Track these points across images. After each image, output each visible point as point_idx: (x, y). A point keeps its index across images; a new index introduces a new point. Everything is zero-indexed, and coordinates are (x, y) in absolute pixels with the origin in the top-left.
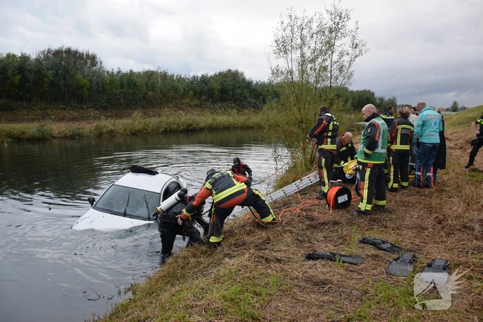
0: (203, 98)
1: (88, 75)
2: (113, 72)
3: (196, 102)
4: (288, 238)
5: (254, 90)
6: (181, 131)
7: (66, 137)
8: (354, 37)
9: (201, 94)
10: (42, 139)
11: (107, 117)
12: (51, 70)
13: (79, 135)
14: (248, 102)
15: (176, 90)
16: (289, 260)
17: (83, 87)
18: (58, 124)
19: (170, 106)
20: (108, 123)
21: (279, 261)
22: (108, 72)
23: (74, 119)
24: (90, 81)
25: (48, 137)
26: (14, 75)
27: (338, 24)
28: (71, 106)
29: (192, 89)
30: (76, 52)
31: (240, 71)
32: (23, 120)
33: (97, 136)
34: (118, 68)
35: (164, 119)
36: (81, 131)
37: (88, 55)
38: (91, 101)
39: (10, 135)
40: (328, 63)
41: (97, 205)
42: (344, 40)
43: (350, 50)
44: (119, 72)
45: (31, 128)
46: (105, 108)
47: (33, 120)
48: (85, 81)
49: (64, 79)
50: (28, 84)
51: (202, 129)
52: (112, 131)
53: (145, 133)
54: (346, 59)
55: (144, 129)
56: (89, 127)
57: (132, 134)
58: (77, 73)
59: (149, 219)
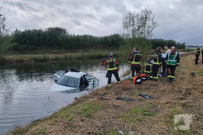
0: (105, 45)
1: (62, 37)
2: (72, 36)
3: (102, 46)
4: (113, 93)
6: (96, 58)
7: (53, 60)
8: (153, 20)
9: (104, 43)
10: (45, 60)
11: (69, 52)
12: (49, 35)
13: (58, 59)
15: (95, 42)
16: (110, 99)
17: (60, 41)
18: (51, 55)
19: (93, 48)
20: (69, 55)
21: (107, 100)
22: (70, 35)
23: (57, 53)
24: (63, 39)
25: (47, 59)
26: (36, 37)
28: (56, 48)
29: (101, 42)
32: (39, 54)
33: (65, 59)
34: (74, 34)
35: (90, 53)
36: (59, 57)
38: (63, 46)
39: (34, 59)
41: (57, 82)
42: (149, 22)
43: (152, 25)
44: (74, 35)
45: (41, 56)
46: (68, 49)
47: (42, 53)
48: (61, 39)
49: (54, 38)
50: (40, 40)
51: (104, 57)
52: (71, 57)
53: (83, 58)
54: (150, 29)
55: (82, 57)
56: (62, 56)
57: (78, 58)
58: (58, 36)
59: (75, 87)
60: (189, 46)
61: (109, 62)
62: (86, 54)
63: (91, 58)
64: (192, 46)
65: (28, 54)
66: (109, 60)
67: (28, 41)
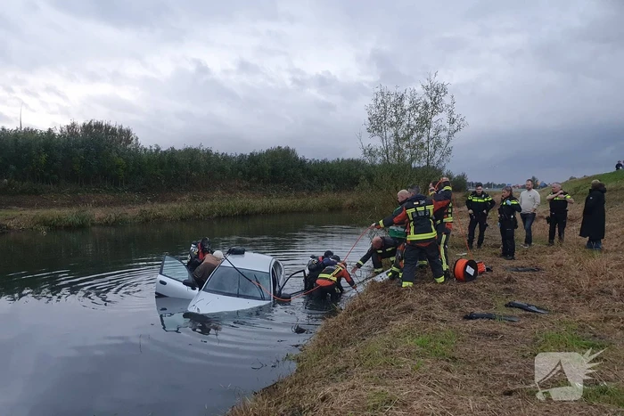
0: (253, 179)
1: (123, 154)
2: (151, 150)
3: (246, 183)
5: (308, 169)
6: (235, 216)
7: (109, 224)
8: (451, 112)
9: (250, 175)
10: (81, 227)
12: (82, 147)
13: (122, 221)
14: (302, 184)
15: (222, 170)
17: (118, 166)
19: (217, 188)
20: (154, 208)
22: (145, 150)
23: (111, 204)
24: (127, 161)
25: (90, 224)
26: (40, 154)
27: (435, 99)
28: (105, 188)
29: (240, 169)
30: (108, 127)
31: (291, 148)
32: (52, 206)
33: (143, 223)
34: (157, 145)
36: (124, 216)
37: (121, 130)
38: (126, 183)
39: (44, 222)
40: (424, 139)
42: (440, 115)
43: (448, 126)
44: (157, 150)
45: (68, 214)
46: (144, 191)
48: (120, 161)
49: (97, 158)
50: (56, 164)
51: (257, 214)
52: (159, 217)
53: (196, 219)
54: (443, 134)
55: (195, 214)
56: (132, 212)
57: (182, 219)
58: (111, 151)
59: (263, 299)
61: (415, 216)
62: (204, 206)
63: (223, 217)
66: (413, 210)
67: (13, 167)
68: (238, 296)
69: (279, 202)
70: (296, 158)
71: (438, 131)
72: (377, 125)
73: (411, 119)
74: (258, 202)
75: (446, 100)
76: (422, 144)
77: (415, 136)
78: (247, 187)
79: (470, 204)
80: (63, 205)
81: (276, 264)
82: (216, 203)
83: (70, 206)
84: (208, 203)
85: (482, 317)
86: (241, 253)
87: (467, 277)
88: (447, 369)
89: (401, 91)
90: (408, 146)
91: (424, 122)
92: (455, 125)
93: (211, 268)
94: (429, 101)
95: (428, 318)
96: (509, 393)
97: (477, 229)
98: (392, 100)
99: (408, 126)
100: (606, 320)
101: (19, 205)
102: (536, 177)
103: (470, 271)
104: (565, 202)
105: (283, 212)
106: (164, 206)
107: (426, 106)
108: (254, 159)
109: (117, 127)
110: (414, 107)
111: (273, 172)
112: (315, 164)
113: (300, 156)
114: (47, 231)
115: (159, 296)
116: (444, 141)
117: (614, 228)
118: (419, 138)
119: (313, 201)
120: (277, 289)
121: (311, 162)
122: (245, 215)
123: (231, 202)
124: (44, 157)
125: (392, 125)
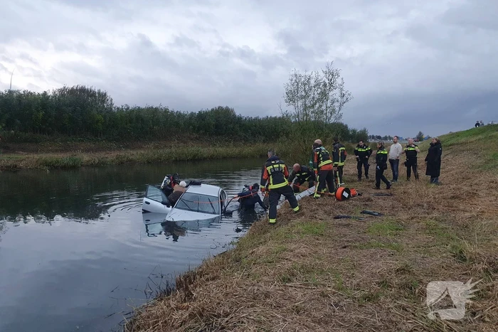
0: (201, 132)
1: (101, 112)
2: (122, 109)
3: (195, 135)
5: (244, 124)
6: (189, 161)
7: (94, 166)
8: (342, 89)
9: (199, 129)
10: (74, 167)
12: (70, 106)
13: (103, 163)
14: (240, 136)
15: (177, 124)
17: (98, 121)
18: (87, 154)
20: (127, 154)
22: (118, 108)
24: (105, 117)
25: (80, 165)
26: (38, 111)
27: (331, 80)
28: (88, 138)
29: (191, 124)
30: (90, 91)
31: (230, 108)
32: (48, 151)
34: (127, 105)
36: (105, 160)
37: (100, 93)
38: (104, 134)
39: (46, 164)
40: (324, 108)
42: (335, 91)
43: (340, 99)
44: (127, 109)
45: (63, 157)
48: (100, 117)
49: (82, 114)
50: (50, 119)
51: (205, 159)
52: (131, 161)
53: (159, 162)
54: (336, 104)
55: (158, 158)
56: (111, 156)
57: (149, 163)
58: (92, 110)
59: (214, 213)
60: (373, 137)
61: (273, 171)
62: (165, 152)
63: (179, 161)
64: (379, 137)
65: (21, 152)
66: (271, 167)
67: (18, 121)
68: (198, 211)
69: (221, 150)
70: (234, 115)
71: (333, 102)
72: (291, 97)
73: (315, 94)
74: (206, 150)
75: (339, 81)
76: (322, 111)
77: (317, 105)
78: (196, 138)
79: (356, 153)
80: (56, 151)
81: (222, 192)
82: (174, 150)
83: (62, 151)
84: (167, 150)
85: (344, 217)
86: (199, 184)
87: (343, 198)
88: (318, 239)
89: (308, 73)
90: (312, 112)
91: (324, 95)
92: (345, 98)
93: (179, 194)
94: (327, 81)
95: (312, 217)
96: (345, 247)
97: (363, 167)
98: (303, 80)
99: (313, 98)
100: (412, 218)
101: (23, 150)
102: (422, 132)
103: (346, 195)
104: (415, 152)
105: (225, 158)
106: (135, 153)
107: (325, 85)
108: (202, 116)
109: (96, 91)
110: (317, 85)
111: (217, 126)
112: (249, 121)
113: (237, 114)
114: (50, 170)
115: (145, 212)
116: (337, 109)
117: (453, 169)
118: (321, 106)
119: (248, 149)
120: (223, 208)
121: (246, 119)
122: (196, 160)
123: (185, 150)
124: (41, 114)
125: (302, 97)
